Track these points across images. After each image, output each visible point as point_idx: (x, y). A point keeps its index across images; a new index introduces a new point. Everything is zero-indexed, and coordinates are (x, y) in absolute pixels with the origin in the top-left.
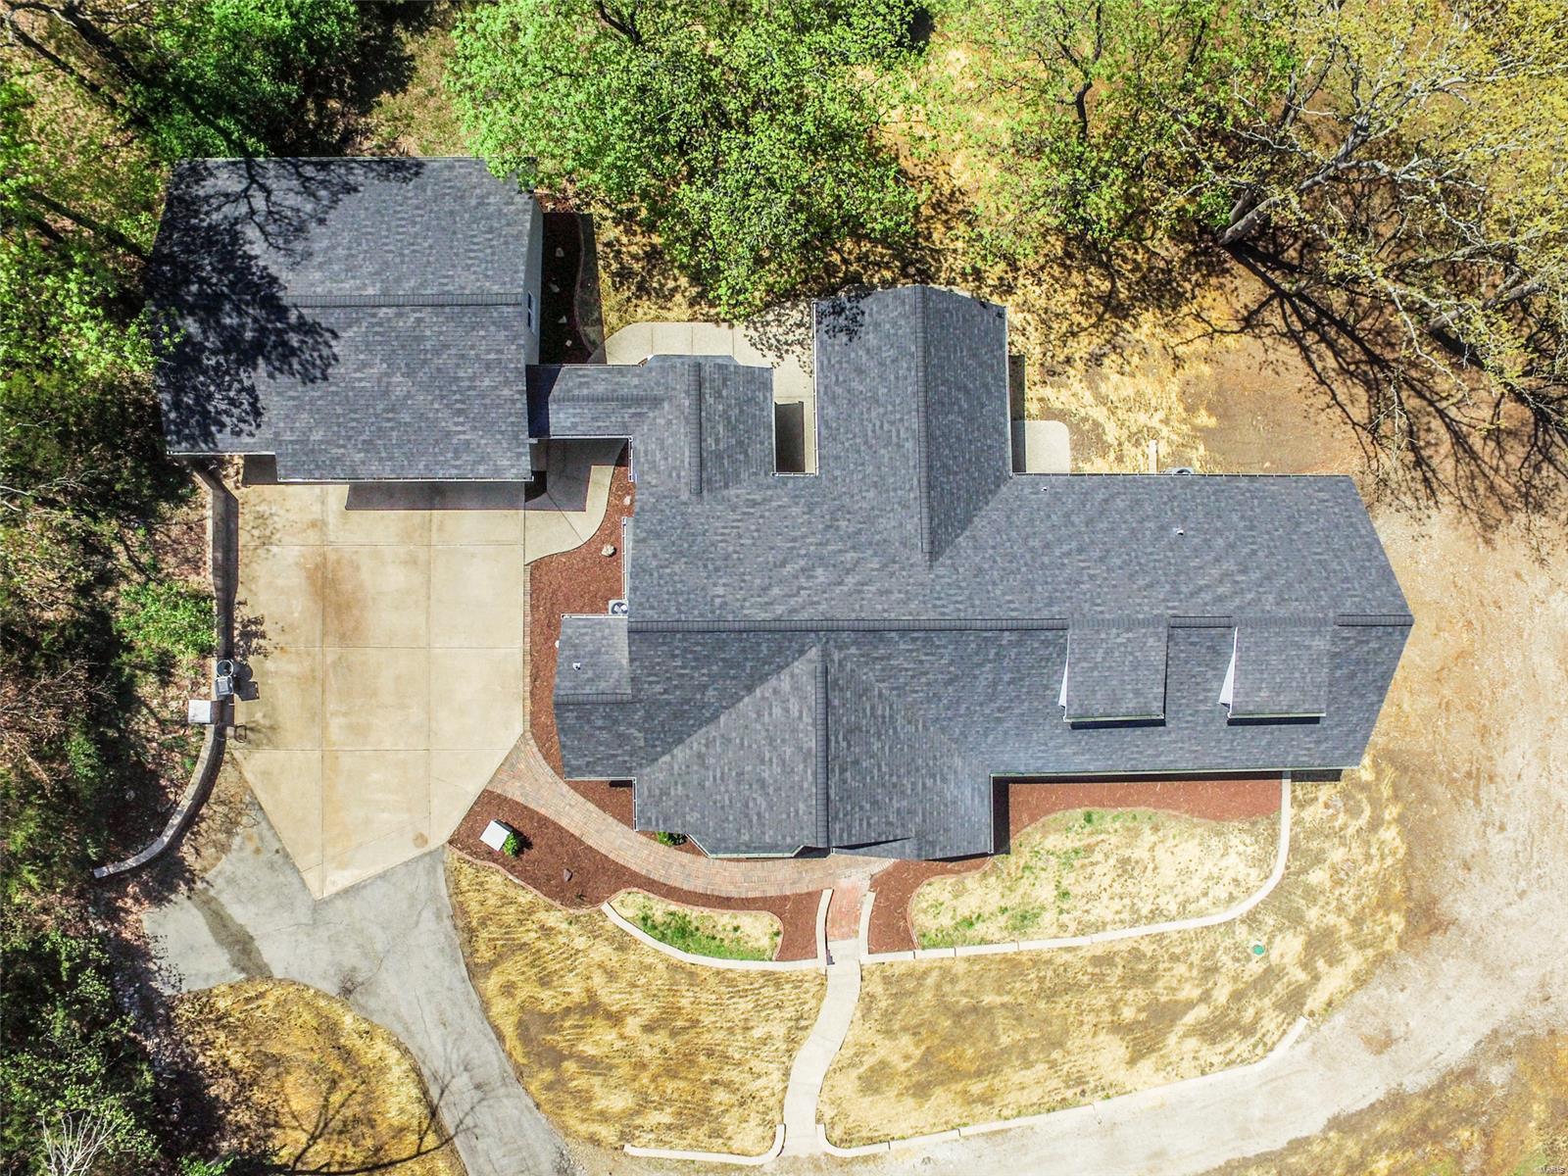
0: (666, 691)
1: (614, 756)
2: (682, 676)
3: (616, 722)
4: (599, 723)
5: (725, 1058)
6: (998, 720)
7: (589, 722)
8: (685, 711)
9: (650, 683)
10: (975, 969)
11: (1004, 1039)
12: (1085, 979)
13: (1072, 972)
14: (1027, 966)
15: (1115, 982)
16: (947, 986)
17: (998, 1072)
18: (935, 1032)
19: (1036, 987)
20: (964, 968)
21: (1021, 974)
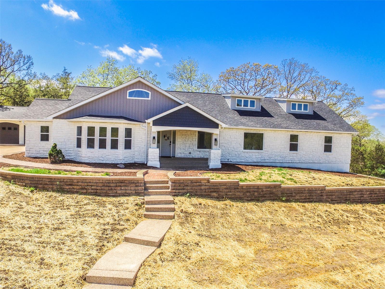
9: (77, 96)
10: (264, 209)
11: (327, 245)
12: (352, 219)
13: (337, 215)
14: (302, 210)
15: (375, 222)
16: (250, 216)
17: (353, 268)
18: (258, 241)
19: (320, 220)
20: (255, 208)
21: (302, 214)
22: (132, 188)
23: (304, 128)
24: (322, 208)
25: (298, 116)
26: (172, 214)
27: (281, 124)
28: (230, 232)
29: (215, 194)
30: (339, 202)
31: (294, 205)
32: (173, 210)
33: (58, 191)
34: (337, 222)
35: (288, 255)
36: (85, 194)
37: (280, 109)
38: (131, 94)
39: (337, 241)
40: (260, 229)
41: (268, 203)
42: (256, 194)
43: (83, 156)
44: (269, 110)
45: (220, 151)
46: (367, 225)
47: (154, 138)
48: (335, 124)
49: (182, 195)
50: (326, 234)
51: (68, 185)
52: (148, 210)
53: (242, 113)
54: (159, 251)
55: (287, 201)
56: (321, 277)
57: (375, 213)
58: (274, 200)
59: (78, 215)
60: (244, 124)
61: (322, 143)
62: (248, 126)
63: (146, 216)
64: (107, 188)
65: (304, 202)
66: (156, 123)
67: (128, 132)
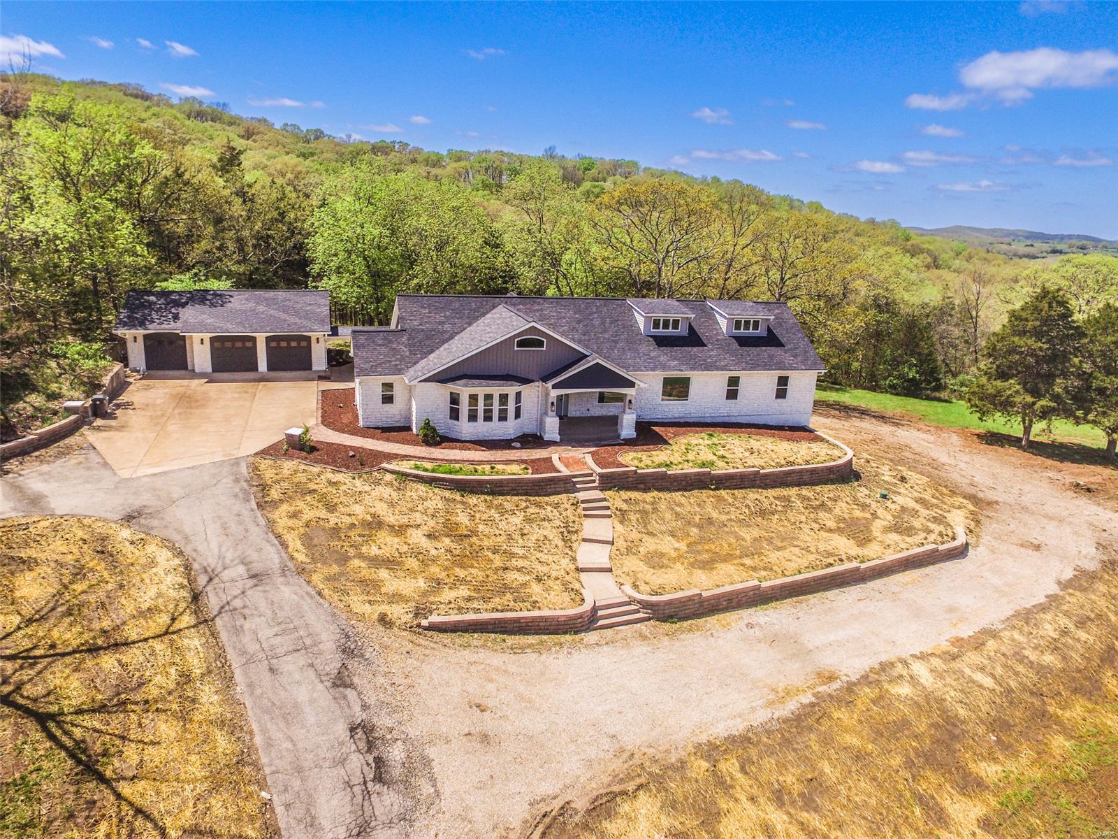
0: (421, 324)
1: (389, 361)
2: (429, 317)
3: (390, 342)
4: (380, 342)
5: (513, 555)
6: (616, 342)
7: (373, 342)
8: (433, 335)
9: (411, 320)
10: (692, 501)
11: (748, 538)
12: (780, 508)
13: (766, 504)
14: (730, 500)
15: (803, 510)
16: (678, 509)
17: (760, 554)
18: (688, 535)
19: (747, 511)
20: (683, 500)
21: (730, 504)
22: (562, 486)
23: (749, 366)
24: (752, 495)
25: (743, 341)
26: (608, 512)
27: (716, 361)
28: (664, 528)
29: (642, 486)
30: (773, 487)
31: (723, 493)
32: (608, 508)
33: (488, 494)
34: (763, 513)
35: (713, 547)
36: (517, 495)
37: (718, 327)
38: (521, 344)
39: (756, 533)
40: (689, 523)
41: (695, 492)
42: (684, 483)
43: (464, 432)
44: (700, 331)
45: (634, 416)
46: (791, 515)
47: (553, 404)
48: (795, 356)
49: (610, 489)
50: (749, 526)
51: (497, 487)
52: (585, 509)
53: (662, 341)
54: (614, 548)
55: (717, 489)
56: (735, 562)
57: (809, 499)
58: (702, 488)
59: (528, 520)
60: (664, 367)
61: (773, 386)
62: (669, 369)
63: (585, 516)
64: (537, 488)
65: (734, 489)
66: (554, 387)
67: (518, 395)
